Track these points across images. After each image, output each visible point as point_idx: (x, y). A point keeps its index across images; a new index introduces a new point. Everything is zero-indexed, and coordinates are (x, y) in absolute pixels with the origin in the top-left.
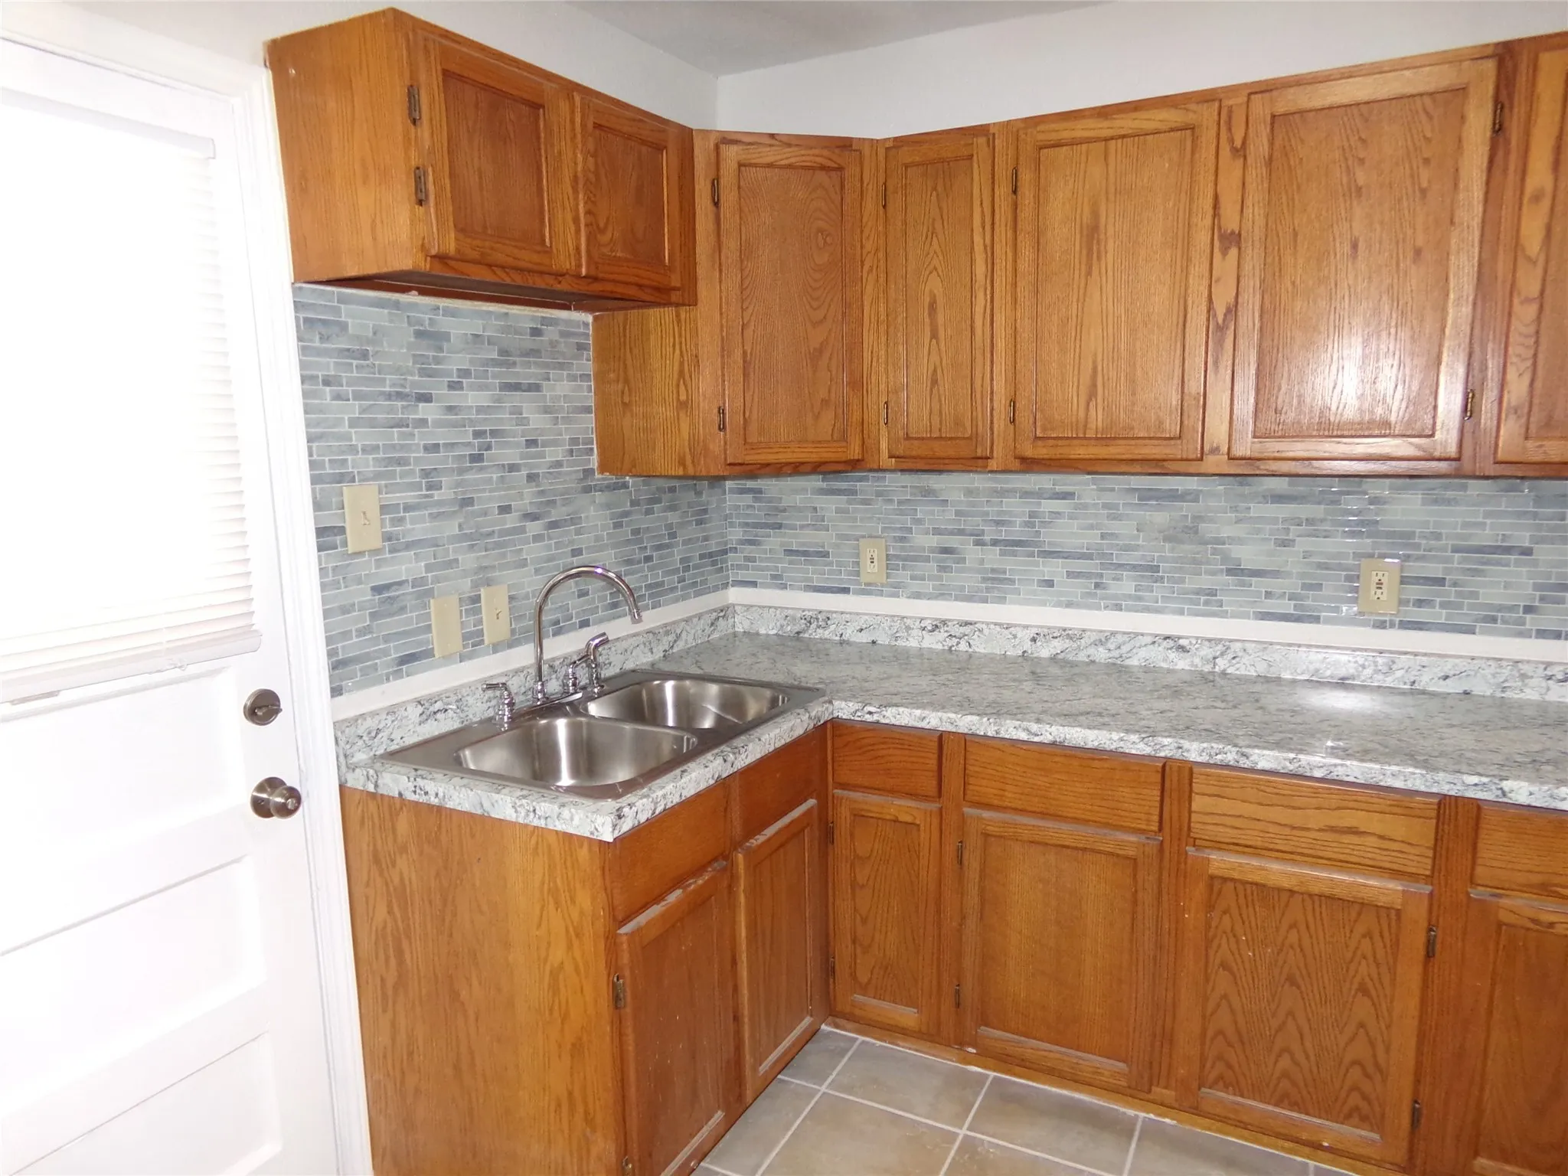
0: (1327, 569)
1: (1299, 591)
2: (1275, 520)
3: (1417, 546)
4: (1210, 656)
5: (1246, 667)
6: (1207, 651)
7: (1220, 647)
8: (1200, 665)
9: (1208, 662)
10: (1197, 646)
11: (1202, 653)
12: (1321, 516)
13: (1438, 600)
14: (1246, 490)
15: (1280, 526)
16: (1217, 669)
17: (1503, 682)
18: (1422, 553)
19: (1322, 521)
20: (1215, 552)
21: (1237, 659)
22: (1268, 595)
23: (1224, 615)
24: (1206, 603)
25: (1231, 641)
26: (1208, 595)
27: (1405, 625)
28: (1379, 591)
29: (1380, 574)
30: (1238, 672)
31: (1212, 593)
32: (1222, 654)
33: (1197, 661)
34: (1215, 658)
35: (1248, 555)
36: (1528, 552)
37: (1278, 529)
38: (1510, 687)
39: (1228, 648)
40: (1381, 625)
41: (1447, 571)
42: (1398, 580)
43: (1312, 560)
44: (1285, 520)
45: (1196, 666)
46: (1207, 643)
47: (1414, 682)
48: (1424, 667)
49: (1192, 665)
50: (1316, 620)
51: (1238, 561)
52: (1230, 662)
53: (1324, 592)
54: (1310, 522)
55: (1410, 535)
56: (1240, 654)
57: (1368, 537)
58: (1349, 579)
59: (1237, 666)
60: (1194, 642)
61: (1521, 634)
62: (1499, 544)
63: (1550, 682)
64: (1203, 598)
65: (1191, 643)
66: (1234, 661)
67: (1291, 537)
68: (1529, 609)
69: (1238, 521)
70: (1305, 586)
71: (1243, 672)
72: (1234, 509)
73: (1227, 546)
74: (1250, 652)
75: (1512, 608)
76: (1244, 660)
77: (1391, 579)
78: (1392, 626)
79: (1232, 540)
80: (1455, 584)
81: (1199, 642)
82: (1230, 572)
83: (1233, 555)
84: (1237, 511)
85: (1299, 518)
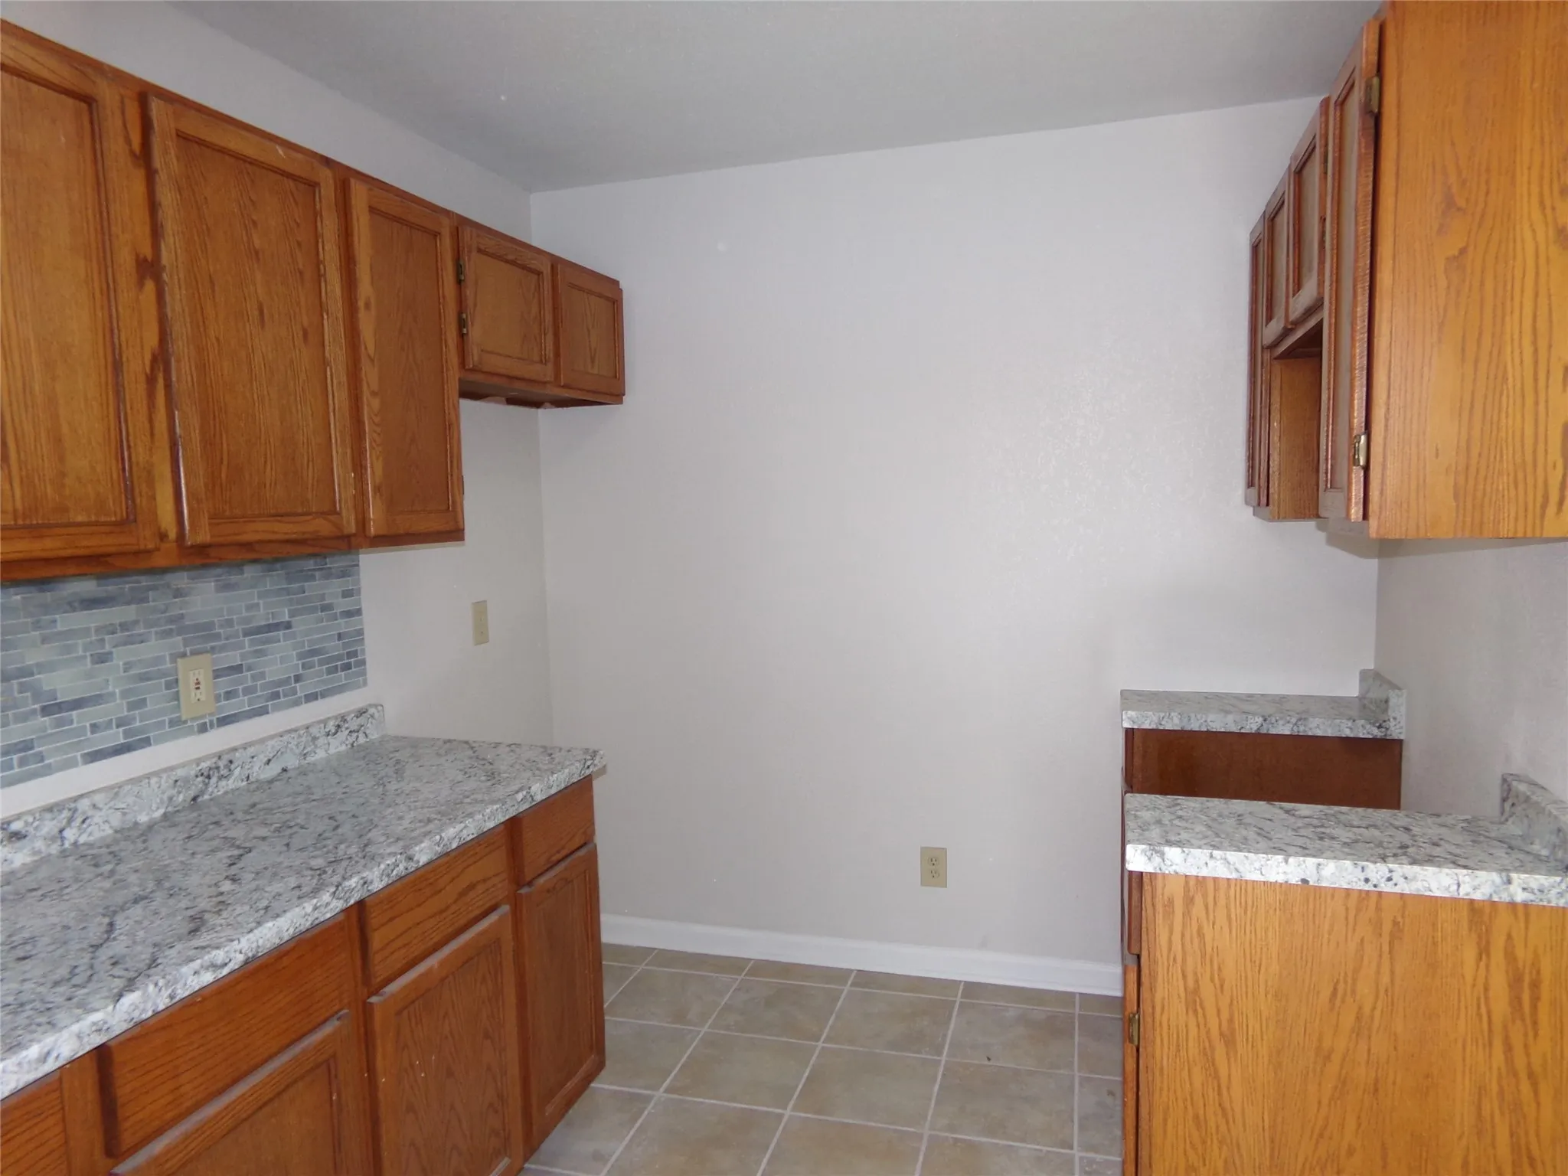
0: (148, 679)
1: (126, 713)
2: (86, 632)
3: (217, 636)
4: (56, 830)
5: (100, 829)
6: (49, 826)
7: (66, 814)
8: (43, 848)
9: (53, 839)
10: (35, 824)
11: (45, 831)
12: (133, 617)
13: (240, 687)
14: (48, 596)
15: (94, 638)
16: (67, 845)
17: (303, 751)
18: (223, 642)
19: (136, 622)
20: (23, 688)
21: (88, 822)
22: (94, 728)
23: (48, 771)
24: (22, 762)
25: (75, 799)
26: (20, 751)
27: (224, 721)
28: (198, 691)
29: (197, 672)
30: (91, 838)
31: (27, 746)
32: (70, 820)
33: (39, 844)
34: (61, 831)
35: (63, 683)
36: (288, 626)
37: (91, 642)
38: (307, 753)
39: (75, 810)
40: (203, 729)
41: (243, 656)
42: (211, 674)
43: (132, 672)
44: (98, 630)
45: (40, 852)
46: (48, 816)
47: (248, 778)
48: (253, 757)
49: (35, 853)
50: (146, 742)
51: (53, 694)
52: (79, 828)
53: (149, 707)
54: (124, 626)
55: (210, 626)
56: (90, 813)
57: (179, 634)
58: (168, 686)
59: (89, 830)
60: (30, 819)
61: (297, 703)
62: (271, 622)
63: (329, 737)
64: (15, 757)
65: (26, 823)
66: (85, 826)
67: (107, 648)
68: (298, 679)
69: (45, 640)
70: (132, 706)
71: (97, 835)
72: (37, 626)
73: (36, 677)
74: (101, 806)
75: (287, 681)
76: (96, 820)
77: (204, 675)
78: (212, 726)
79: (42, 667)
80: (249, 669)
81: (37, 815)
82: (46, 711)
83: (46, 688)
84: (40, 628)
85: (111, 624)
